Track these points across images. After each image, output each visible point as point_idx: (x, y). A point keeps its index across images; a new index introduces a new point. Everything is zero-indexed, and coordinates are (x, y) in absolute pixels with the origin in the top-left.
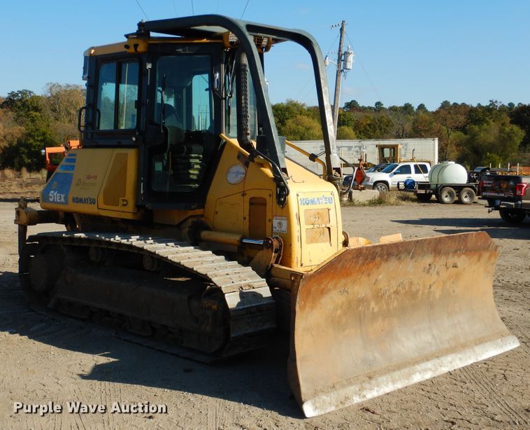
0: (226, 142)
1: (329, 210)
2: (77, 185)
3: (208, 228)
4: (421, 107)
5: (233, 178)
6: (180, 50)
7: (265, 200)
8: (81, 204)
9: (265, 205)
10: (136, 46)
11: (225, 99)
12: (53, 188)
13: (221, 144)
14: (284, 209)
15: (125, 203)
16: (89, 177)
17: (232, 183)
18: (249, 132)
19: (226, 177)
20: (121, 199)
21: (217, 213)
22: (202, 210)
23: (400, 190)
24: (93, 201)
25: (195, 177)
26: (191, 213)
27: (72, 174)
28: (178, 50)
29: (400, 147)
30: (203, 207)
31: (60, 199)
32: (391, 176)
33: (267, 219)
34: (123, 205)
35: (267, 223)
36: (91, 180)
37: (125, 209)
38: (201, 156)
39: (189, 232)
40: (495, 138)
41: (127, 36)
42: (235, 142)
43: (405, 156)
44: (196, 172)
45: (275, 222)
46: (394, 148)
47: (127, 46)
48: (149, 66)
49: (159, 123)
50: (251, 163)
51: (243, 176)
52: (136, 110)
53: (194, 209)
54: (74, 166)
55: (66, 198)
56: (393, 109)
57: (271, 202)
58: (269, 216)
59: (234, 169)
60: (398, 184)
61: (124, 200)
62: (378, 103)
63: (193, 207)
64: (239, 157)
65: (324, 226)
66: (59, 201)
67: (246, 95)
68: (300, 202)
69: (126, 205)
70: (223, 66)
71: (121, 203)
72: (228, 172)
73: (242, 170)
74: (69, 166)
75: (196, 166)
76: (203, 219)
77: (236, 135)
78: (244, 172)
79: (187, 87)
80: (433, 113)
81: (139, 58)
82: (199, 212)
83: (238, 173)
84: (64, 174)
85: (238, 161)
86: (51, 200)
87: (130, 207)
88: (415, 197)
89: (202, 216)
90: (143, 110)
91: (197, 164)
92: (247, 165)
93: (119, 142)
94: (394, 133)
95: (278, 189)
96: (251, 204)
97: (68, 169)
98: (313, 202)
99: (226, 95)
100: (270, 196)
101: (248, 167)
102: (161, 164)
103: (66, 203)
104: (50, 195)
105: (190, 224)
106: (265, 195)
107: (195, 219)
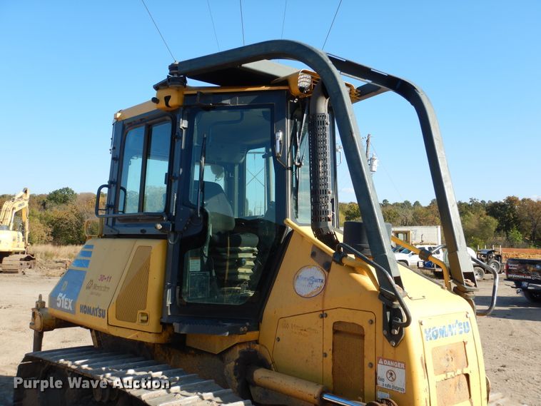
0: (293, 231)
1: (465, 343)
2: (88, 288)
3: (264, 364)
4: (417, 203)
5: (303, 288)
6: (227, 102)
7: (361, 327)
8: (90, 316)
9: (362, 336)
10: (167, 99)
11: (291, 169)
12: (63, 289)
13: (286, 233)
14: (398, 349)
15: (145, 318)
16: (102, 278)
17: (303, 295)
18: (330, 216)
19: (294, 284)
20: (139, 312)
21: (279, 340)
22: (256, 333)
23: (419, 268)
24: (102, 314)
25: (247, 278)
26: (238, 339)
27: (85, 272)
28: (224, 102)
29: (411, 232)
30: (258, 329)
31: (67, 306)
32: (410, 256)
33: (367, 362)
34: (142, 321)
35: (367, 369)
36: (104, 283)
37: (145, 327)
38: (256, 249)
39: (236, 368)
40: (476, 226)
41: (157, 87)
42: (308, 231)
43: (415, 239)
44: (249, 271)
45: (382, 370)
46: (406, 234)
47: (155, 100)
48: (184, 124)
49: (195, 204)
50: (334, 265)
51: (321, 285)
52: (165, 186)
53: (244, 333)
54: (88, 261)
55: (73, 304)
56: (396, 204)
57: (374, 335)
58: (369, 357)
59: (306, 273)
60: (418, 263)
61: (143, 314)
62: (385, 201)
63: (242, 329)
64: (313, 255)
65: (459, 372)
66: (66, 307)
67: (325, 159)
68: (425, 335)
69: (146, 321)
70: (288, 122)
71: (139, 318)
72: (296, 277)
73: (319, 274)
74: (84, 260)
75: (248, 263)
76: (257, 347)
77: (309, 221)
78: (322, 277)
79: (239, 164)
80: (426, 208)
81: (171, 116)
82: (251, 336)
83: (312, 280)
84: (77, 271)
85: (311, 261)
86: (59, 305)
87: (152, 325)
88: (432, 274)
89: (257, 342)
90: (175, 185)
91: (250, 259)
92: (327, 267)
93: (142, 231)
94: (400, 222)
95: (388, 313)
96: (335, 332)
97: (82, 266)
98: (442, 332)
99: (293, 163)
100: (371, 322)
101: (329, 271)
102: (199, 261)
103: (73, 312)
104: (58, 299)
105: (238, 356)
106: (360, 319)
107: (244, 348)
